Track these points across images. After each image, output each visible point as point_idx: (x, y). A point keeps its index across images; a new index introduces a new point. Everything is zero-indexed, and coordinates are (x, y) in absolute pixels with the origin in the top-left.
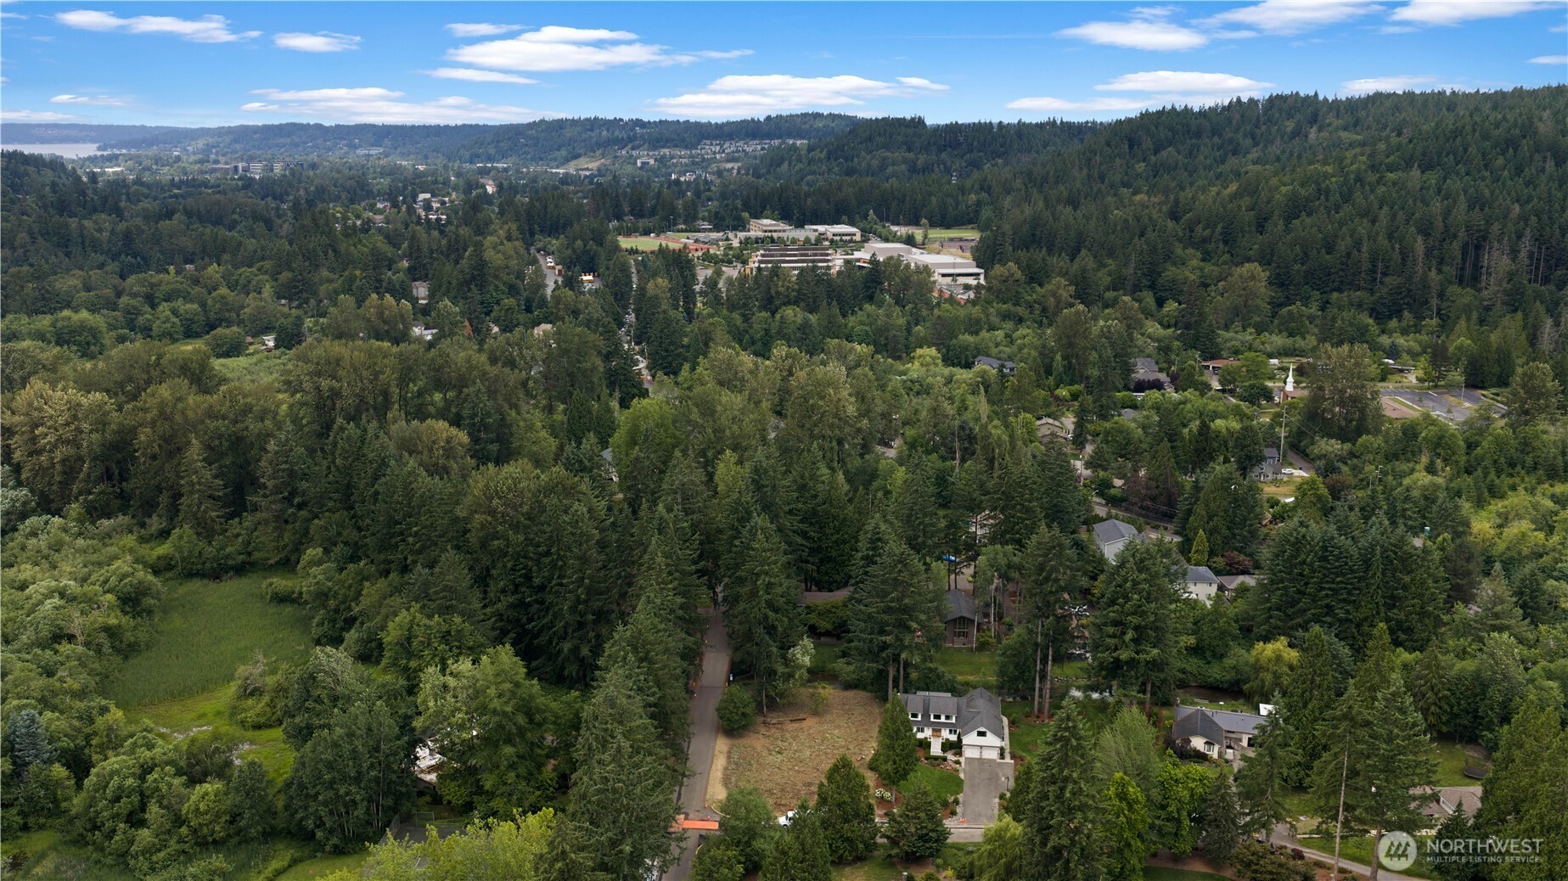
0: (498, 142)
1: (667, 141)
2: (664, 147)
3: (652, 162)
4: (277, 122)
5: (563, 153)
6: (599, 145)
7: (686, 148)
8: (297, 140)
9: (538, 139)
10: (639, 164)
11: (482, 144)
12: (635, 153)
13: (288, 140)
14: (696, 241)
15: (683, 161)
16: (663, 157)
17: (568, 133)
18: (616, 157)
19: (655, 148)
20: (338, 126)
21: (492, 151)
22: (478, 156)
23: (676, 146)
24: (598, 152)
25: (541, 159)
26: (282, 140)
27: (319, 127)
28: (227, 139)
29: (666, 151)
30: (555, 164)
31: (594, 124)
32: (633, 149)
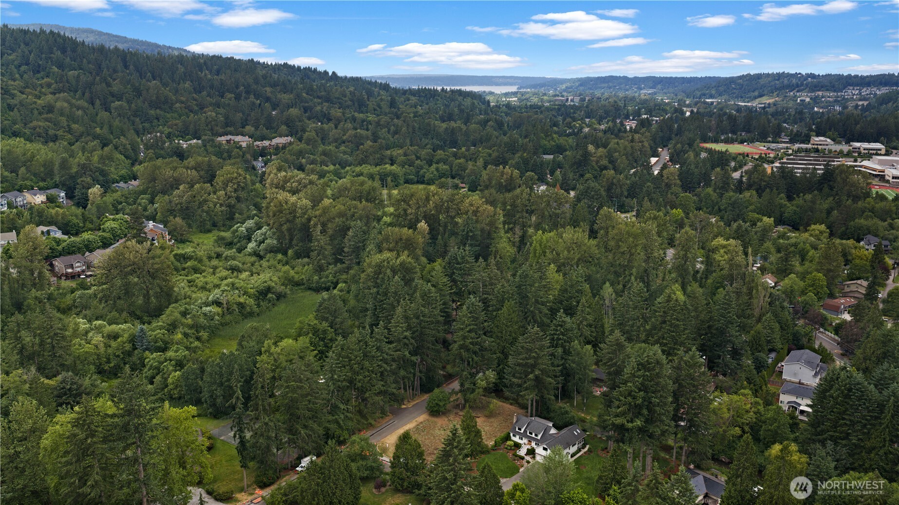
0: (718, 87)
1: (822, 87)
2: (819, 91)
3: (808, 100)
4: (603, 76)
5: (756, 93)
6: (776, 89)
7: (835, 91)
8: (611, 84)
9: (742, 85)
10: (798, 101)
11: (709, 88)
12: (798, 94)
13: (606, 85)
14: (768, 148)
15: (831, 99)
16: (817, 97)
17: (762, 81)
18: (785, 96)
19: (813, 91)
20: (635, 78)
21: (713, 92)
22: (704, 95)
23: (827, 90)
24: (775, 94)
25: (742, 97)
26: (603, 85)
27: (625, 78)
28: (577, 84)
29: (820, 93)
30: (747, 100)
31: (780, 76)
32: (798, 91)
